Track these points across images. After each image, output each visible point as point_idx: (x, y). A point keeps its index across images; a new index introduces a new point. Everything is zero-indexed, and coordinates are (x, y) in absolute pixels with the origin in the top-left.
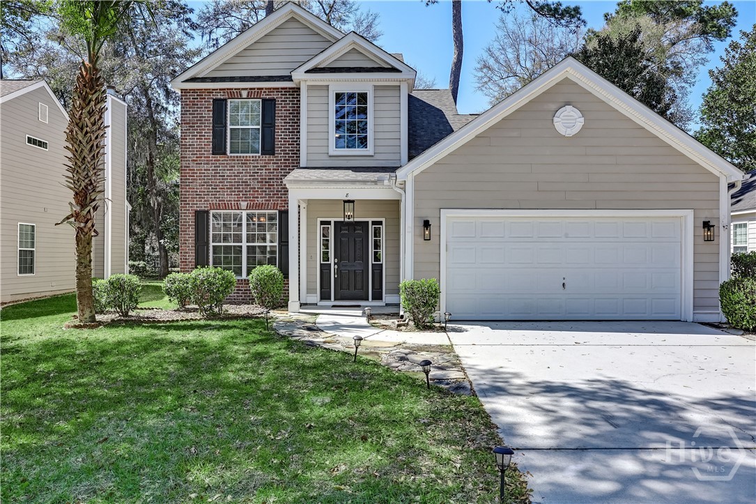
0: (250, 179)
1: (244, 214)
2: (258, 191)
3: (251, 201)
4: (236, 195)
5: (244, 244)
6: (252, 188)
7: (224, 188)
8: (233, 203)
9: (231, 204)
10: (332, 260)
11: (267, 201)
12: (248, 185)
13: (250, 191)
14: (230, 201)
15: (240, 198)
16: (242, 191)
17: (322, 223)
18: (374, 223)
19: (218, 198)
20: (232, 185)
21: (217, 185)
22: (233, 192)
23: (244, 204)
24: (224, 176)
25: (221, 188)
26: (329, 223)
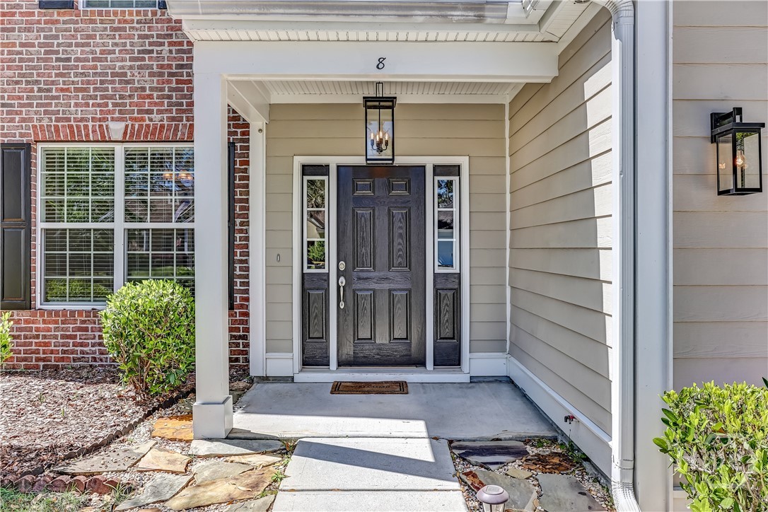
0: (131, 67)
1: (119, 150)
2: (150, 97)
3: (135, 119)
4: (99, 105)
5: (119, 226)
6: (136, 89)
7: (68, 90)
8: (90, 124)
9: (86, 127)
10: (332, 265)
11: (173, 119)
12: (128, 82)
13: (130, 96)
14: (82, 120)
15: (109, 112)
16: (112, 97)
17: (306, 170)
18: (438, 170)
19: (53, 113)
20: (88, 82)
21: (53, 83)
22: (91, 97)
23: (116, 129)
24: (68, 60)
25: (62, 90)
26: (323, 169)
